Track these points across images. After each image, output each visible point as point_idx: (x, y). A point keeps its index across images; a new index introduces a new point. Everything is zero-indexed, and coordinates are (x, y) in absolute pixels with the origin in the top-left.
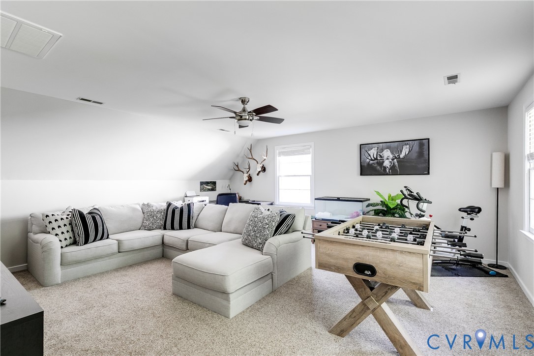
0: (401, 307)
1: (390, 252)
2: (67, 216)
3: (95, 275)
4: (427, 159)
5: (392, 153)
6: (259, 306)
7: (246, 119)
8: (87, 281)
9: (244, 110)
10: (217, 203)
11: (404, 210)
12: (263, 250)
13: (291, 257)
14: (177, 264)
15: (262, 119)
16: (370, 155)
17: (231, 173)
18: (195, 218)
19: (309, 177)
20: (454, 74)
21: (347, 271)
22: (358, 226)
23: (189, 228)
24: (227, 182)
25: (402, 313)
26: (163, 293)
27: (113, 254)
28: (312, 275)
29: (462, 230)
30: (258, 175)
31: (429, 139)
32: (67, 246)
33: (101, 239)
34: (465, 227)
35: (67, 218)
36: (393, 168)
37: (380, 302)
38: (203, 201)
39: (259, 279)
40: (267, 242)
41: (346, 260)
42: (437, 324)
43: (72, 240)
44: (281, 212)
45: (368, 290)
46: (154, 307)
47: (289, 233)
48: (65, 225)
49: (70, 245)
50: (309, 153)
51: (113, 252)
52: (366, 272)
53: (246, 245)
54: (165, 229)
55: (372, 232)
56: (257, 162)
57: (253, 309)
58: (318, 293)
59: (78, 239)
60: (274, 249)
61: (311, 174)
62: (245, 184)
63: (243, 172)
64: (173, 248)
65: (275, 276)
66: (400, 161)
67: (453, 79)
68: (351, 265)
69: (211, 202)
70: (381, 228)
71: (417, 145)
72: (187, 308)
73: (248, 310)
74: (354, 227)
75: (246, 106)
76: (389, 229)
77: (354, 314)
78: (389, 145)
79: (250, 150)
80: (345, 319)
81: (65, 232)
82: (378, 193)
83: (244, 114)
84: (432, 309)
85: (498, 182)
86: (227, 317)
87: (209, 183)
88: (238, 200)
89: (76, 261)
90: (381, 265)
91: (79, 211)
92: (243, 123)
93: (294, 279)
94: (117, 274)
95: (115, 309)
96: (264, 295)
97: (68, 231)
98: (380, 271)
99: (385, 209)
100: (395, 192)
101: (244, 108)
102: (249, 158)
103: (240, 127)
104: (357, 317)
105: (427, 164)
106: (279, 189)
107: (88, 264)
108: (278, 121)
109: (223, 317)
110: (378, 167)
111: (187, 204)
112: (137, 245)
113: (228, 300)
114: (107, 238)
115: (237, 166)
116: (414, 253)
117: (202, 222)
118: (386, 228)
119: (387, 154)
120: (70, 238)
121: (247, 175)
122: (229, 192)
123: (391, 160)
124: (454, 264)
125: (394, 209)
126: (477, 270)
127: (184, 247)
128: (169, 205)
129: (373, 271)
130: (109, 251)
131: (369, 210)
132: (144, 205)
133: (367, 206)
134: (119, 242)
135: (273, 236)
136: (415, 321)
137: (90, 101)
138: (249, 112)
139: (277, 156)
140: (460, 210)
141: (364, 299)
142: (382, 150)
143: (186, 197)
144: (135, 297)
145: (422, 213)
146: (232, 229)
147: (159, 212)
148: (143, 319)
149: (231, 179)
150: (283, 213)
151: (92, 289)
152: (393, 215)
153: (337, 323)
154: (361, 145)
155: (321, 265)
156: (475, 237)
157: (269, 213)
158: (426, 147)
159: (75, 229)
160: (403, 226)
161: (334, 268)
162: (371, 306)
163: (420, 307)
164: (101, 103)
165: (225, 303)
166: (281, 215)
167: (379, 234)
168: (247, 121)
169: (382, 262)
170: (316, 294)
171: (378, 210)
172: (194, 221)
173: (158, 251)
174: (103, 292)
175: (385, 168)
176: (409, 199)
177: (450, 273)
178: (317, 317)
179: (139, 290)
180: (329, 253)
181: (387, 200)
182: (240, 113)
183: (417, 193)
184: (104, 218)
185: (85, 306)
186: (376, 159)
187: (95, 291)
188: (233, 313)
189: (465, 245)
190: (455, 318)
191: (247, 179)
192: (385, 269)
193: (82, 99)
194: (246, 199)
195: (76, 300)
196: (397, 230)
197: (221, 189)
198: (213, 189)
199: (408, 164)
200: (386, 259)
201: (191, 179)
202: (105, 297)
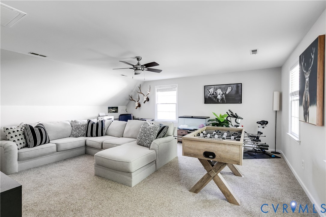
0: (228, 176)
1: (223, 145)
2: (21, 129)
3: (42, 166)
4: (241, 95)
5: (222, 91)
6: (148, 180)
7: (140, 70)
8: (36, 171)
9: (138, 64)
10: (119, 120)
11: (228, 123)
12: (150, 147)
13: (166, 151)
14: (98, 157)
15: (149, 70)
16: (210, 92)
17: (128, 102)
18: (106, 129)
19: (175, 104)
20: (255, 49)
21: (200, 156)
22: (204, 132)
23: (102, 135)
24: (124, 108)
25: (228, 179)
26: (88, 175)
27: (53, 153)
28: (178, 161)
29: (258, 133)
30: (144, 103)
31: (241, 84)
32: (21, 148)
33: (45, 143)
34: (260, 132)
35: (21, 130)
36: (222, 99)
37: (217, 172)
38: (110, 119)
39: (148, 164)
40: (152, 143)
41: (199, 150)
42: (246, 184)
43: (25, 144)
44: (160, 125)
45: (211, 166)
46: (84, 183)
47: (165, 137)
48: (20, 135)
49: (24, 147)
50: (175, 90)
51: (54, 151)
52: (210, 156)
53: (140, 145)
54: (87, 136)
55: (212, 135)
56: (144, 95)
57: (145, 181)
58: (182, 170)
59: (29, 143)
60: (157, 146)
61: (176, 102)
62: (136, 108)
63: (135, 101)
64: (92, 148)
65: (157, 162)
66: (227, 96)
67: (254, 51)
68: (202, 153)
69: (115, 119)
70: (217, 133)
71: (236, 87)
72: (105, 183)
73: (142, 182)
74: (202, 132)
75: (140, 62)
76: (221, 133)
77: (203, 180)
78: (220, 86)
79: (140, 88)
80: (198, 183)
81: (20, 139)
82: (214, 114)
83: (138, 67)
84: (243, 176)
85: (276, 108)
86: (130, 186)
87: (114, 108)
88: (132, 118)
89: (28, 158)
90: (218, 152)
91: (30, 126)
92: (138, 71)
93: (168, 163)
94: (57, 165)
95: (58, 186)
96: (151, 173)
97: (22, 139)
98: (217, 156)
99: (218, 123)
100: (224, 113)
101: (138, 63)
102: (139, 93)
103: (136, 74)
104: (205, 182)
105: (241, 97)
106: (157, 112)
107: (36, 159)
108: (159, 71)
109: (128, 187)
110: (214, 99)
111: (100, 120)
112: (69, 146)
113: (131, 176)
114: (48, 143)
115: (132, 97)
116: (235, 145)
117: (110, 131)
118: (219, 133)
119: (219, 91)
120: (24, 143)
121: (138, 103)
122: (126, 113)
123: (221, 95)
124: (254, 152)
125: (223, 122)
126: (265, 155)
127: (100, 147)
128: (89, 121)
129: (214, 155)
130: (50, 151)
131: (209, 123)
132: (72, 121)
133: (208, 121)
134: (57, 145)
135: (156, 139)
136: (235, 182)
137: (37, 55)
138: (141, 66)
139: (156, 92)
140: (257, 123)
141: (208, 172)
142: (217, 89)
143: (99, 116)
144: (71, 178)
145: (238, 125)
146: (130, 135)
147: (83, 126)
148: (78, 191)
149: (127, 105)
150: (161, 125)
151: (40, 175)
152: (222, 126)
153: (193, 186)
154: (205, 86)
155: (185, 154)
156: (265, 136)
157: (153, 125)
158: (240, 88)
159: (27, 137)
160: (228, 131)
161: (192, 155)
162: (212, 175)
163: (237, 175)
164: (45, 56)
165: (129, 178)
166: (160, 127)
167: (216, 136)
168: (140, 71)
169: (219, 151)
170: (181, 171)
171: (214, 123)
172: (105, 131)
173: (83, 150)
174: (48, 176)
175: (218, 99)
176: (231, 117)
177: (252, 157)
178: (182, 183)
179: (73, 174)
180: (190, 147)
181: (219, 118)
182: (136, 66)
183: (235, 114)
184: (46, 130)
185: (37, 185)
186: (213, 94)
187: (43, 176)
188: (134, 184)
189: (260, 141)
190: (255, 180)
191: (137, 105)
192: (220, 154)
193: (32, 53)
194: (137, 117)
195: (31, 182)
196: (225, 134)
197: (121, 111)
198: (116, 112)
199: (230, 98)
200: (221, 149)
201: (102, 105)
202: (50, 179)
